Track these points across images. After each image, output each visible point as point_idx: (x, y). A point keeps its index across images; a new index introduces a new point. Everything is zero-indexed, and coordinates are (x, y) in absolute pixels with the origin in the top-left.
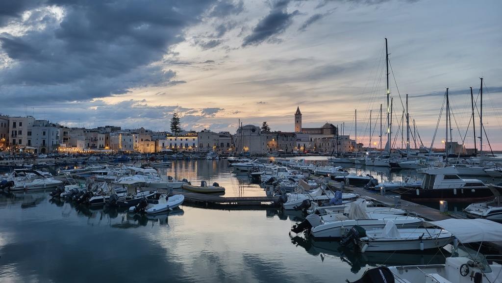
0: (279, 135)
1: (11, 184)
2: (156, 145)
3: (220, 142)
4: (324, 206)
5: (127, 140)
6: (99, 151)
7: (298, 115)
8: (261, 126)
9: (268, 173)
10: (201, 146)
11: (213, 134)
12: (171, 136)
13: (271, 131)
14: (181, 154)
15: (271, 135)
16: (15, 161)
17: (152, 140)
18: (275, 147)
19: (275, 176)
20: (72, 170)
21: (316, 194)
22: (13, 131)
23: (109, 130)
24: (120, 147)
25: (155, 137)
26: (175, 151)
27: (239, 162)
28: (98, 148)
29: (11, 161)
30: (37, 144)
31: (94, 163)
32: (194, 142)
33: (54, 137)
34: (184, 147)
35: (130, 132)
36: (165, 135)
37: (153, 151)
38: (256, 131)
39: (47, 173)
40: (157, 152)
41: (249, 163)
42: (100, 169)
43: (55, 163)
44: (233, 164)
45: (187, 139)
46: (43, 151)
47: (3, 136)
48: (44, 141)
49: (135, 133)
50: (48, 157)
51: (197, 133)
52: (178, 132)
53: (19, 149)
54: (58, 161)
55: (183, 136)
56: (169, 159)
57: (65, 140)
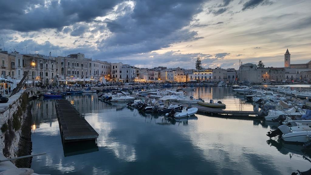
0: (271, 70)
1: (110, 98)
2: (187, 77)
3: (228, 75)
4: (296, 120)
5: (170, 75)
6: (155, 81)
7: (287, 55)
8: (257, 64)
9: (258, 95)
10: (215, 78)
11: (223, 70)
12: (196, 72)
13: (265, 67)
14: (202, 83)
15: (265, 70)
16: (114, 86)
17: (184, 75)
18: (268, 78)
19: (263, 98)
20: (140, 92)
21: (291, 111)
22: (113, 71)
23: (160, 69)
24: (166, 79)
25: (186, 72)
26: (198, 81)
27: (239, 88)
28: (155, 79)
29: (112, 86)
30: (124, 77)
31: (152, 88)
32: (210, 75)
33: (132, 74)
34: (204, 79)
35: (172, 70)
36: (192, 71)
37: (185, 81)
38: (253, 68)
39: (128, 93)
40: (188, 81)
41: (246, 89)
42: (154, 91)
43: (133, 88)
44: (234, 90)
45: (206, 74)
46: (127, 81)
47: (109, 73)
48: (127, 76)
49: (175, 71)
50: (129, 84)
51: (212, 70)
52: (200, 69)
53: (116, 80)
54: (134, 87)
55: (203, 72)
56: (194, 86)
57: (138, 75)
